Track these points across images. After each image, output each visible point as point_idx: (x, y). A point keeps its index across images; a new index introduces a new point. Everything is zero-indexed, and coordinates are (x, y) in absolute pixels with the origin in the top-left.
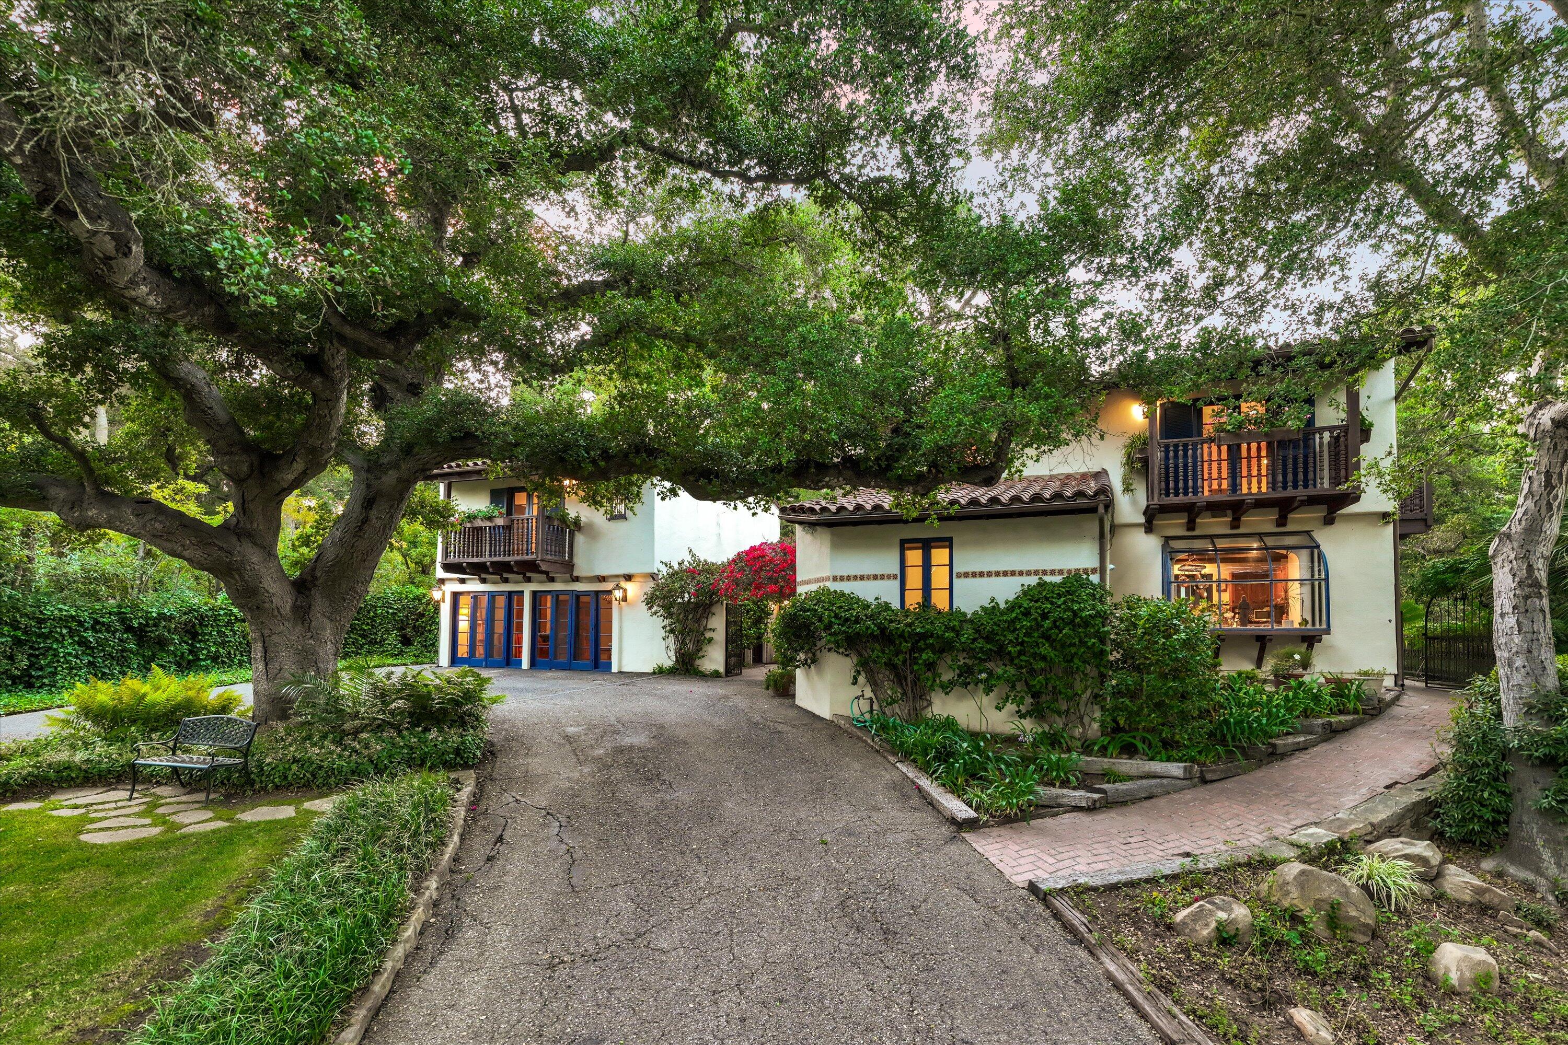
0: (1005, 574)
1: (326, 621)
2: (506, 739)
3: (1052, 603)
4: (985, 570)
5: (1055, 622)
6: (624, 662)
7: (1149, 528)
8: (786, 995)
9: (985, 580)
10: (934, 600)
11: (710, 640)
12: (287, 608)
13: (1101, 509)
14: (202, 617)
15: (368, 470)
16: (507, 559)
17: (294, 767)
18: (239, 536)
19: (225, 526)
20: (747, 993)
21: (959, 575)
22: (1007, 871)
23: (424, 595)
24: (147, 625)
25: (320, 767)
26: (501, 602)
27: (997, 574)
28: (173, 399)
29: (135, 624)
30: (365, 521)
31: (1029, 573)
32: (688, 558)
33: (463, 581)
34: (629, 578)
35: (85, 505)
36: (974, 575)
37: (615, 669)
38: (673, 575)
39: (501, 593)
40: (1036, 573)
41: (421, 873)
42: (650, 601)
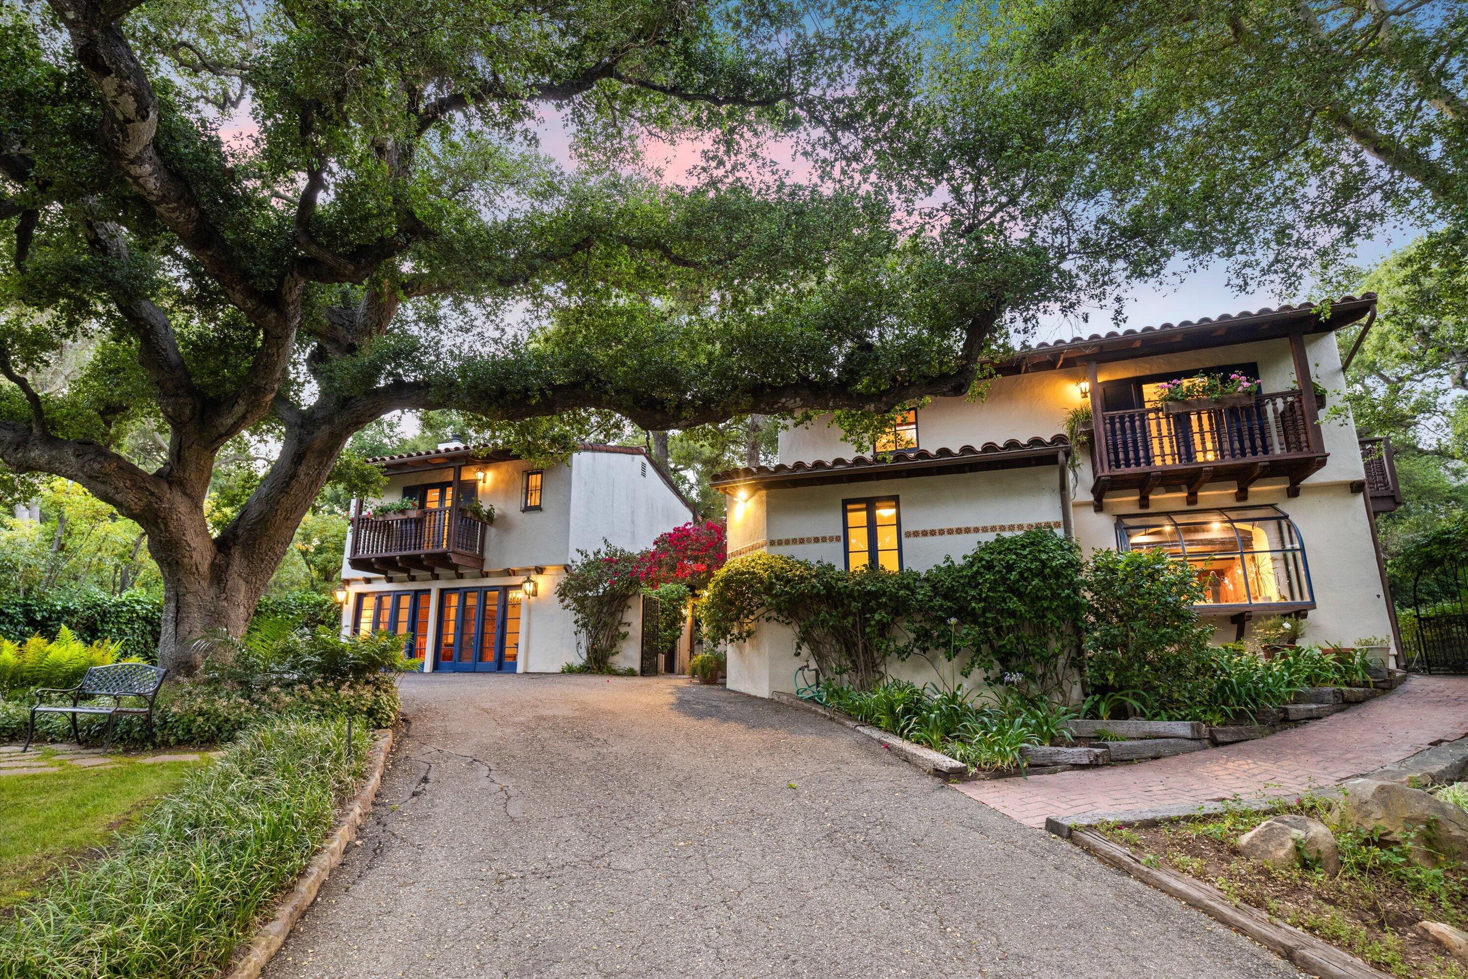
0: (959, 531)
1: (242, 582)
2: (419, 710)
3: (1017, 554)
4: (937, 527)
5: (1021, 574)
6: (531, 662)
7: (1099, 507)
8: (785, 911)
9: (937, 538)
10: (881, 562)
11: (625, 636)
12: (205, 568)
13: (1061, 457)
14: (104, 614)
15: (302, 426)
16: (417, 552)
17: (200, 719)
18: (170, 484)
19: (159, 474)
20: (736, 908)
21: (908, 535)
22: (1015, 816)
23: (326, 602)
24: (50, 618)
25: (227, 720)
26: (406, 602)
27: (950, 532)
28: (130, 343)
29: (38, 617)
30: (293, 476)
31: (985, 530)
32: (604, 549)
33: (368, 581)
34: (540, 570)
35: (29, 446)
36: (925, 533)
37: (520, 669)
38: (588, 565)
39: (406, 593)
40: (993, 529)
41: (343, 798)
42: (563, 592)
